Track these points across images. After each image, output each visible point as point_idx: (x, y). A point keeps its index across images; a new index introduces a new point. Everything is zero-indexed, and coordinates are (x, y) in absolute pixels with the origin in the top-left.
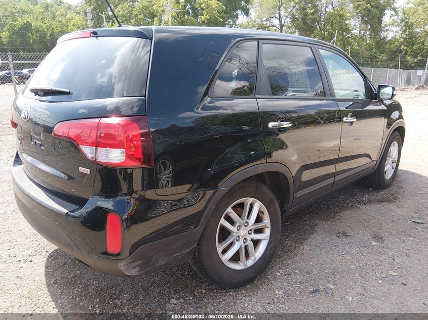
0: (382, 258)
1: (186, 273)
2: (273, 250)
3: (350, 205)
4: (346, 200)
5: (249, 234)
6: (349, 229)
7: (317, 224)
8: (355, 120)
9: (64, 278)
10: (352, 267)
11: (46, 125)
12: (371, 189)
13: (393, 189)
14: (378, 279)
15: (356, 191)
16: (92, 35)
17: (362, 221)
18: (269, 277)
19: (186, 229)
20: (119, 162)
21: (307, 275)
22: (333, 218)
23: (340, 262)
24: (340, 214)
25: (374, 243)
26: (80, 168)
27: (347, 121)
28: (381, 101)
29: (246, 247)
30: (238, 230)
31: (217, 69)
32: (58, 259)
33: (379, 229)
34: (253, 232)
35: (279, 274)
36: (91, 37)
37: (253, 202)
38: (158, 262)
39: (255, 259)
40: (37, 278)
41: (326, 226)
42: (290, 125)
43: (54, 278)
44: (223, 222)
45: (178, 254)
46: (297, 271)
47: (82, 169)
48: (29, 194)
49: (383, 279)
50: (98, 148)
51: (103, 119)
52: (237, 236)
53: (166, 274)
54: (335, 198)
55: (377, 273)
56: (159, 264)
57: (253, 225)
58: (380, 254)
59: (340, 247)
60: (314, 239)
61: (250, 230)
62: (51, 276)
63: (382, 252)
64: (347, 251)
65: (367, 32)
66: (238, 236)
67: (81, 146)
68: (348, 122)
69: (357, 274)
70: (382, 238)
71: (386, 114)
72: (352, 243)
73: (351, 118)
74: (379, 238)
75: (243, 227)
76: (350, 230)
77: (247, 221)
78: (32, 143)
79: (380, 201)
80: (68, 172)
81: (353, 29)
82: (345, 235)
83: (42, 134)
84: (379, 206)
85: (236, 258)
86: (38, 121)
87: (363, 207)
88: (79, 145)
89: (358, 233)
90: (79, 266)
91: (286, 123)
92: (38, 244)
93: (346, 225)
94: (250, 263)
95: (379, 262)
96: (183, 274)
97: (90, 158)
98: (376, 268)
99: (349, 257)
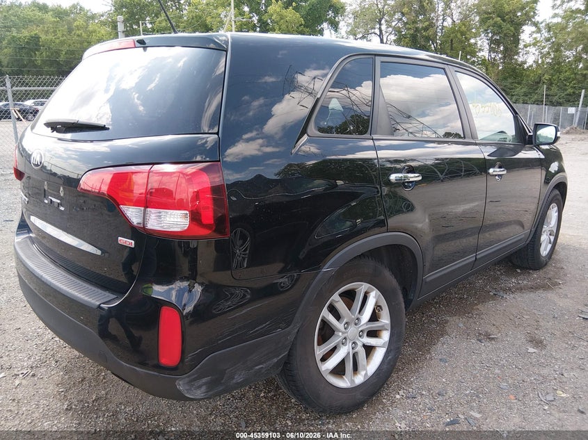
0: (545, 371)
1: (262, 395)
2: (392, 363)
3: (491, 294)
4: (486, 286)
5: (360, 336)
6: (493, 328)
7: (447, 322)
8: (505, 172)
9: (82, 401)
10: (504, 385)
11: (66, 175)
12: (519, 271)
13: (550, 270)
14: (542, 403)
15: (499, 273)
16: (138, 45)
17: (512, 317)
18: (384, 401)
19: (274, 330)
20: (179, 230)
21: (440, 398)
22: (469, 313)
23: (485, 377)
24: (479, 307)
25: (531, 350)
26: (120, 238)
27: (494, 173)
28: (537, 146)
29: (355, 356)
30: (345, 329)
31: (319, 96)
32: (73, 372)
33: (536, 329)
34: (365, 334)
35: (398, 396)
36: (136, 47)
37: (369, 291)
38: (234, 378)
39: (366, 374)
40: (42, 401)
41: (461, 325)
42: (420, 178)
43: (67, 402)
44: (325, 314)
45: (261, 366)
46: (424, 393)
47: (123, 241)
48: (42, 276)
49: (549, 403)
50: (148, 209)
51: (155, 166)
52: (343, 337)
53: (233, 396)
54: (470, 284)
55: (540, 396)
56: (234, 381)
57: (366, 324)
58: (541, 365)
59: (484, 356)
60: (444, 343)
61: (361, 331)
62: (62, 397)
63: (543, 363)
64: (494, 362)
65: (500, 56)
66: (345, 338)
67: (121, 206)
68: (496, 175)
69: (512, 397)
70: (541, 342)
71: (543, 164)
72: (499, 349)
73: (498, 170)
74: (538, 343)
75: (353, 324)
76: (495, 331)
77: (359, 316)
78: (46, 201)
79: (534, 288)
80: (99, 243)
81: (480, 50)
82: (489, 337)
83: (61, 189)
84: (532, 295)
85: (339, 370)
86: (55, 170)
87: (509, 297)
88: (118, 205)
89: (507, 335)
90: (105, 383)
91: (412, 175)
92: (44, 348)
93: (489, 324)
94: (359, 379)
95: (541, 378)
96: (257, 396)
97: (135, 223)
98: (537, 387)
99: (497, 371)
